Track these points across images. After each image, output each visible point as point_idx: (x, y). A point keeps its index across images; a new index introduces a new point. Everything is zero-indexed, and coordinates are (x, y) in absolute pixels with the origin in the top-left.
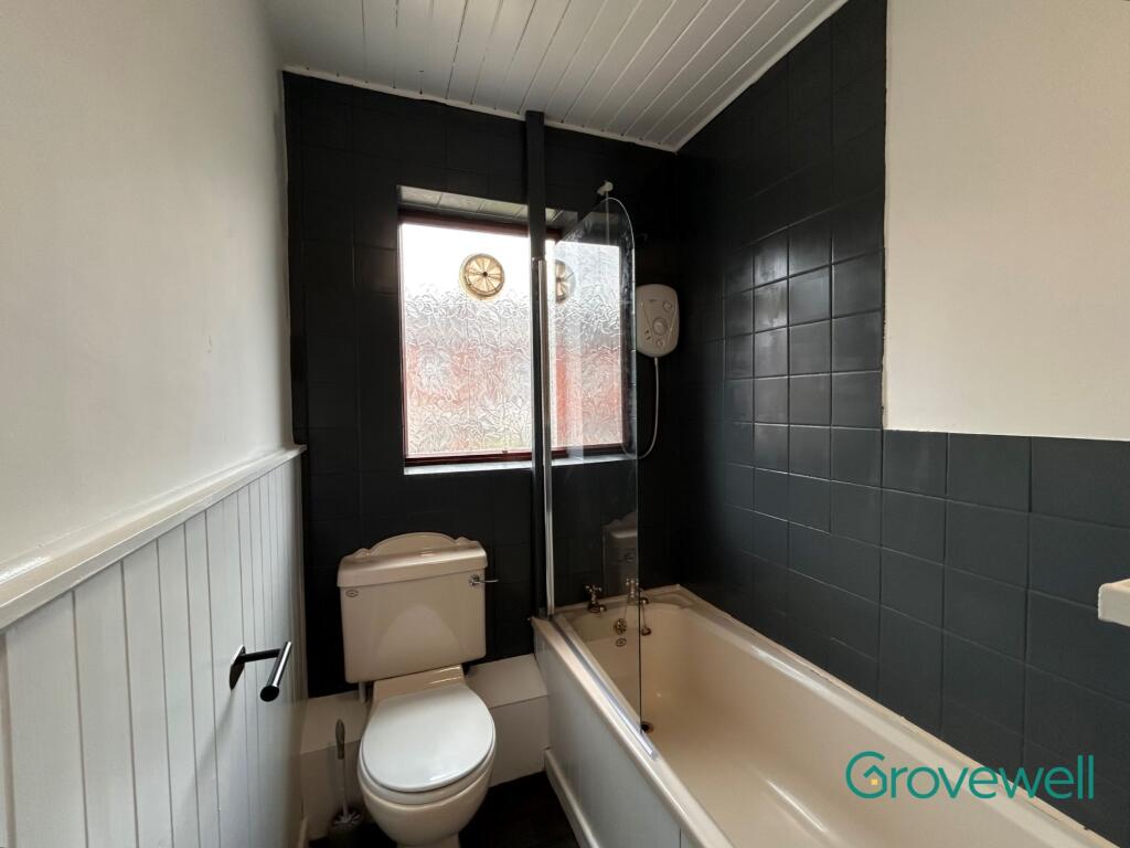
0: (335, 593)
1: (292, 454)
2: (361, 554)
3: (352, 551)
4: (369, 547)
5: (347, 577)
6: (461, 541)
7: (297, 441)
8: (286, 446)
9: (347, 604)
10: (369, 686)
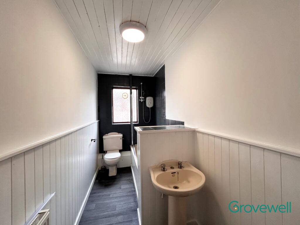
0: (103, 139)
1: (98, 121)
2: (106, 135)
3: (105, 134)
4: (107, 134)
5: (104, 137)
6: (120, 134)
7: (98, 120)
8: (97, 120)
9: (104, 140)
10: (107, 151)
